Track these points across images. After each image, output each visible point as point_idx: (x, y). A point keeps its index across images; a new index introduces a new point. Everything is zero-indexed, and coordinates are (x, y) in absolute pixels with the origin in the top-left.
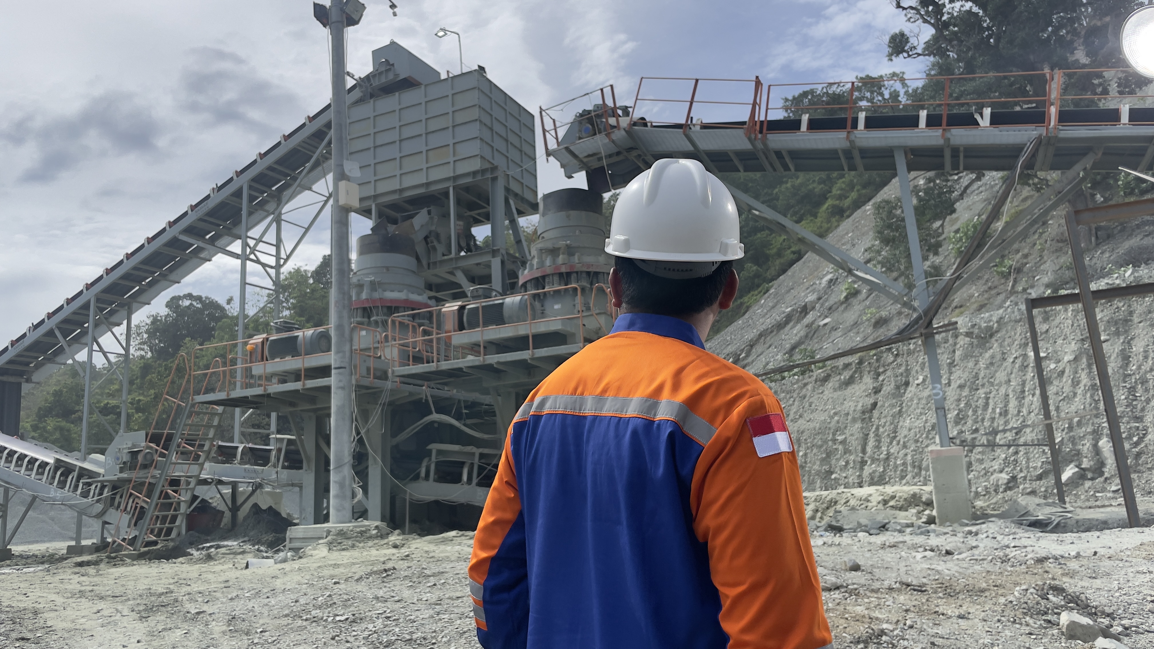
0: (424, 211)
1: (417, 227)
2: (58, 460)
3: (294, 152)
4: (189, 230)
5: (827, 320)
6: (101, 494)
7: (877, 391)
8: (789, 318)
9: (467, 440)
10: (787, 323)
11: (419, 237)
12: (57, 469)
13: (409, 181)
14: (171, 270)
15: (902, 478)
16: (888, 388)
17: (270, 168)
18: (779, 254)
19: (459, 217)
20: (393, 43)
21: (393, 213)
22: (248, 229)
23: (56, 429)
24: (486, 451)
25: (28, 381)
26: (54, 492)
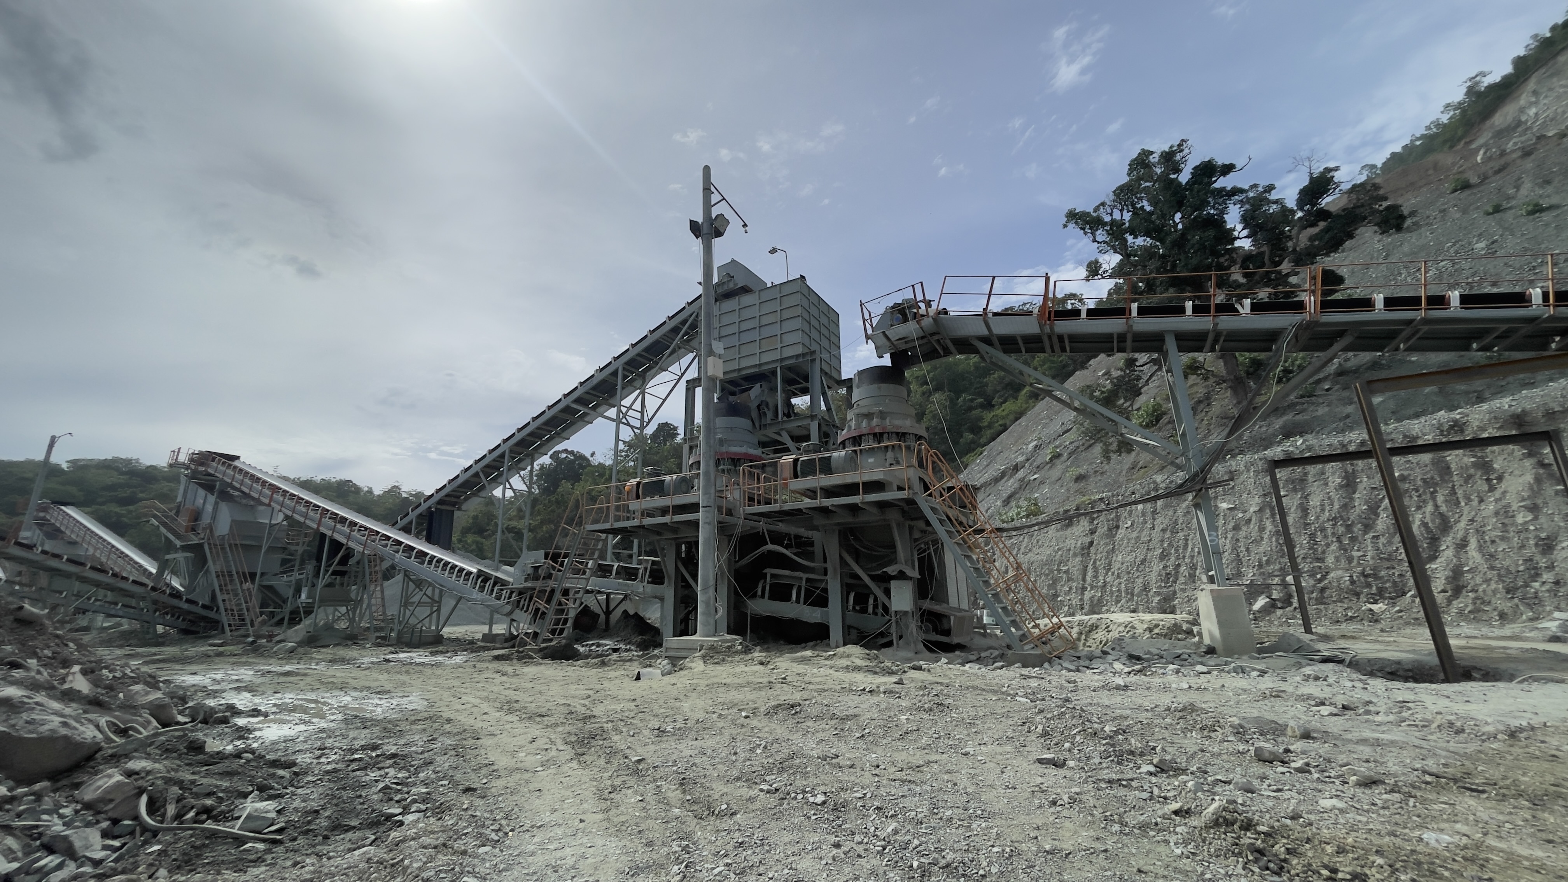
0: (758, 385)
1: (753, 397)
2: (479, 571)
3: (656, 343)
4: (578, 401)
5: (1036, 476)
6: (510, 598)
7: (1093, 532)
8: (1003, 474)
9: (795, 566)
10: (1002, 477)
11: (754, 405)
12: (478, 576)
13: (745, 363)
14: (564, 430)
15: (1118, 602)
16: (1102, 530)
17: (639, 355)
18: (990, 426)
19: (784, 391)
20: (733, 261)
21: (732, 388)
22: (622, 400)
23: (473, 542)
24: (812, 576)
25: (459, 509)
26: (476, 594)
